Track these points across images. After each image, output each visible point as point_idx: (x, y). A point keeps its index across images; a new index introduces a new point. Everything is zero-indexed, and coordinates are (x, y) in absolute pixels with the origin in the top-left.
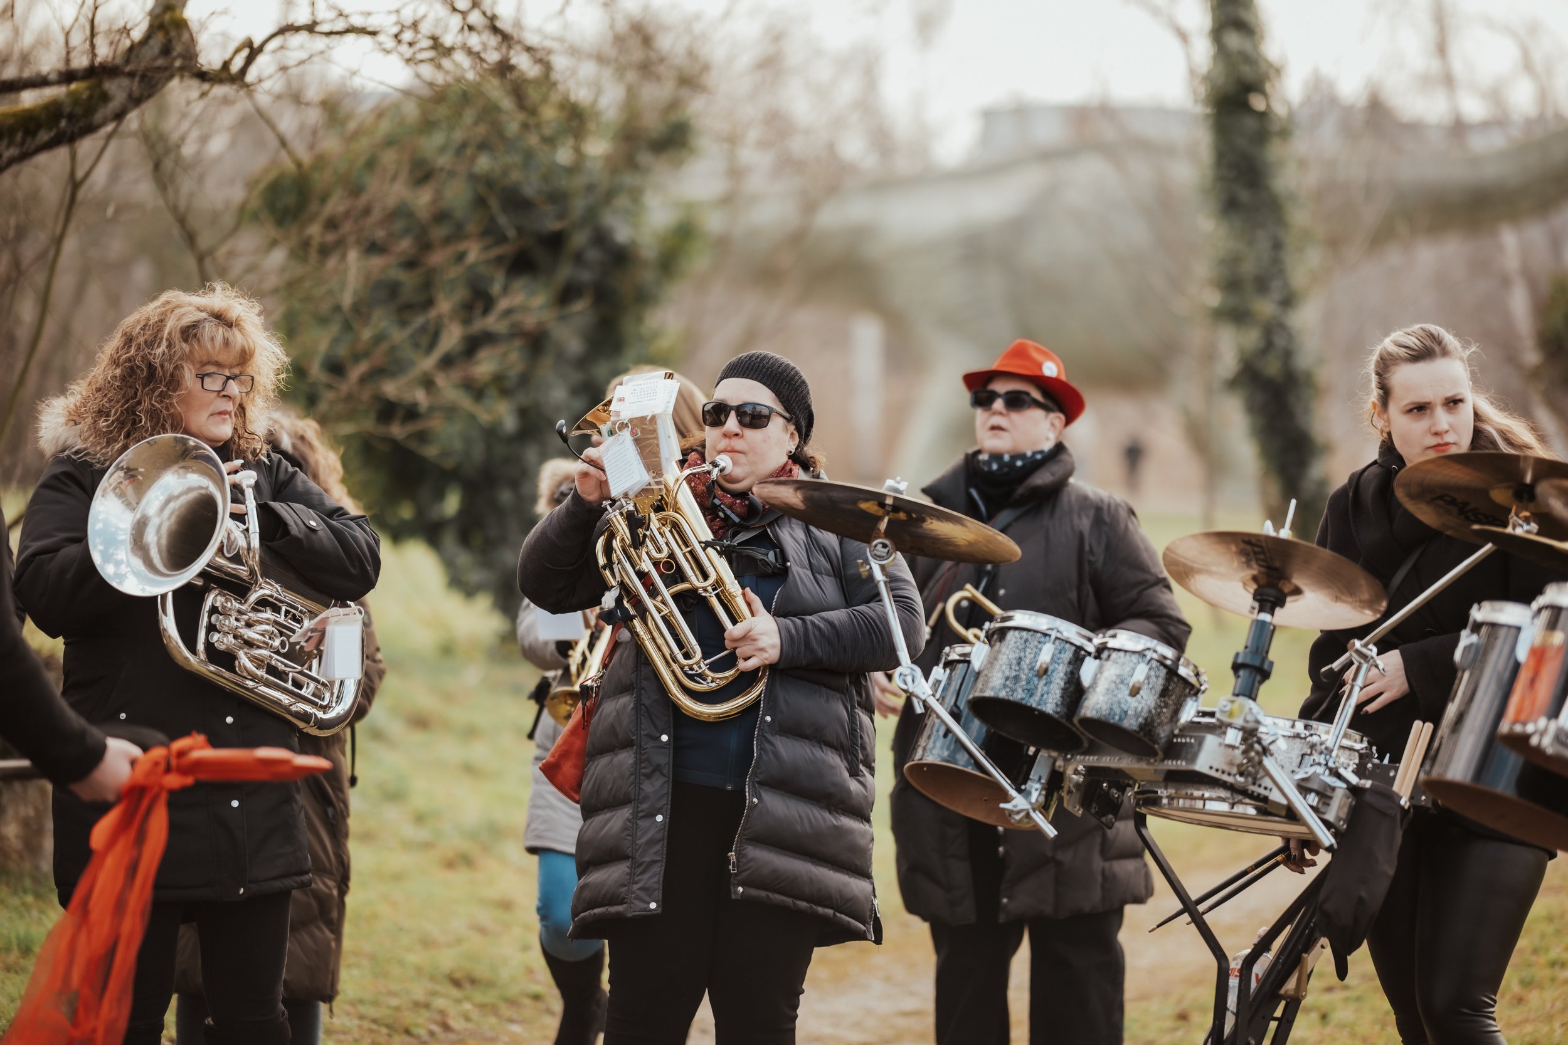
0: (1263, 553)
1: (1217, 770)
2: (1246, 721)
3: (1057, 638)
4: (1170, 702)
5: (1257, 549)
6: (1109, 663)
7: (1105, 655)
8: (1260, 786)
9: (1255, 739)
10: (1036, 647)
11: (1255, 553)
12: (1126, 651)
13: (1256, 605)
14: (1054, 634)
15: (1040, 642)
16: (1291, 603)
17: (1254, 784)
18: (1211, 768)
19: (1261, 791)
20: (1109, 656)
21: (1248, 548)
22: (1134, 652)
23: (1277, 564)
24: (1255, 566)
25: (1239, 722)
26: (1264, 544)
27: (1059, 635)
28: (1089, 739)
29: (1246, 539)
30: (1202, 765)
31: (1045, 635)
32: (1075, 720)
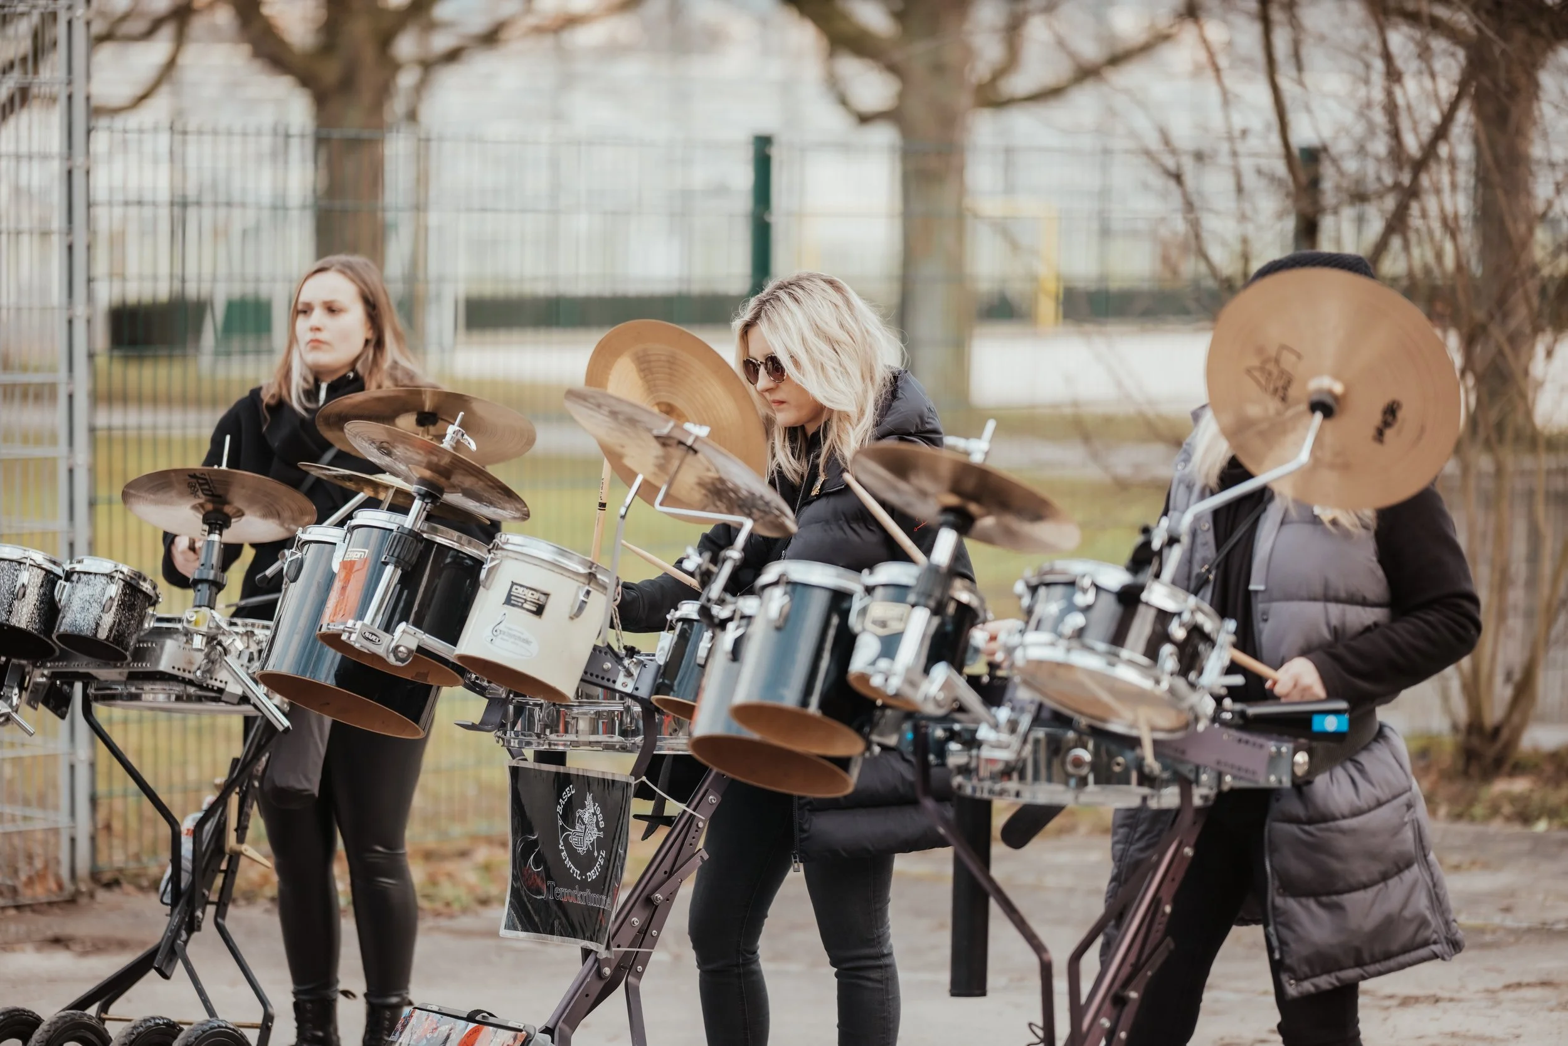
0: (207, 483)
1: (179, 669)
2: (209, 628)
3: (31, 565)
4: (136, 615)
5: (200, 481)
6: (80, 586)
7: (75, 577)
8: (216, 680)
9: (215, 642)
10: (13, 574)
11: (200, 485)
12: (96, 574)
13: (207, 528)
14: (28, 562)
15: (16, 570)
16: (235, 524)
17: (211, 678)
18: (174, 668)
19: (217, 684)
20: (79, 578)
21: (194, 480)
22: (103, 575)
23: (220, 492)
24: (200, 493)
25: (204, 629)
26: (207, 477)
27: (32, 563)
28: (61, 649)
29: (192, 473)
30: (164, 666)
31: (20, 563)
32: (54, 637)
